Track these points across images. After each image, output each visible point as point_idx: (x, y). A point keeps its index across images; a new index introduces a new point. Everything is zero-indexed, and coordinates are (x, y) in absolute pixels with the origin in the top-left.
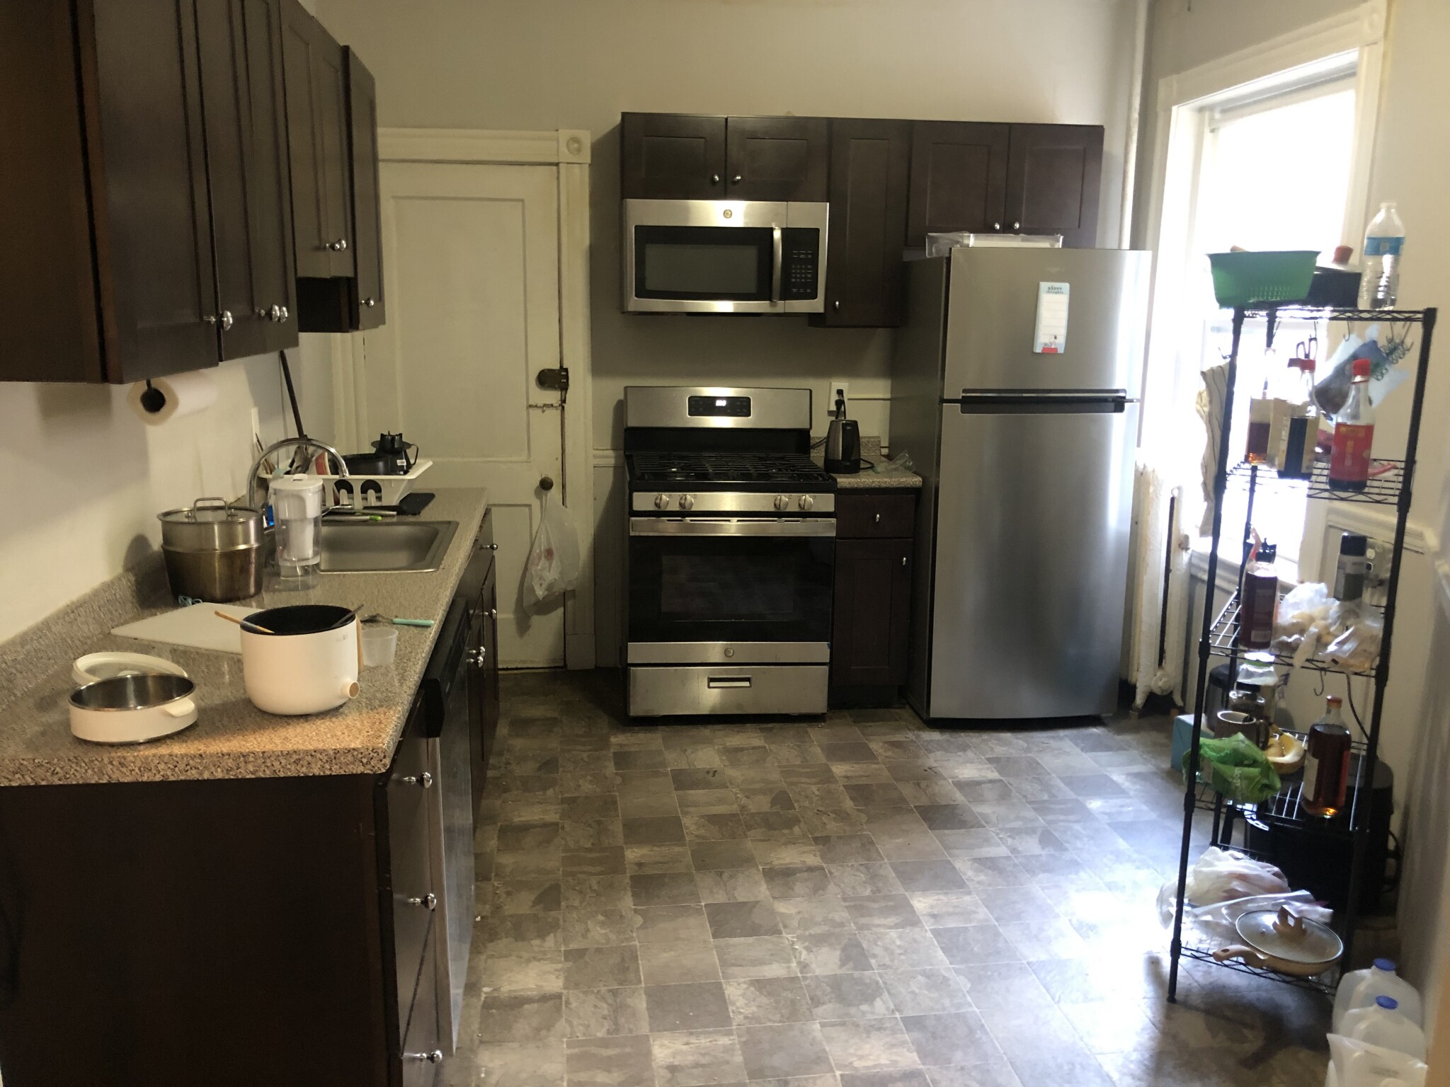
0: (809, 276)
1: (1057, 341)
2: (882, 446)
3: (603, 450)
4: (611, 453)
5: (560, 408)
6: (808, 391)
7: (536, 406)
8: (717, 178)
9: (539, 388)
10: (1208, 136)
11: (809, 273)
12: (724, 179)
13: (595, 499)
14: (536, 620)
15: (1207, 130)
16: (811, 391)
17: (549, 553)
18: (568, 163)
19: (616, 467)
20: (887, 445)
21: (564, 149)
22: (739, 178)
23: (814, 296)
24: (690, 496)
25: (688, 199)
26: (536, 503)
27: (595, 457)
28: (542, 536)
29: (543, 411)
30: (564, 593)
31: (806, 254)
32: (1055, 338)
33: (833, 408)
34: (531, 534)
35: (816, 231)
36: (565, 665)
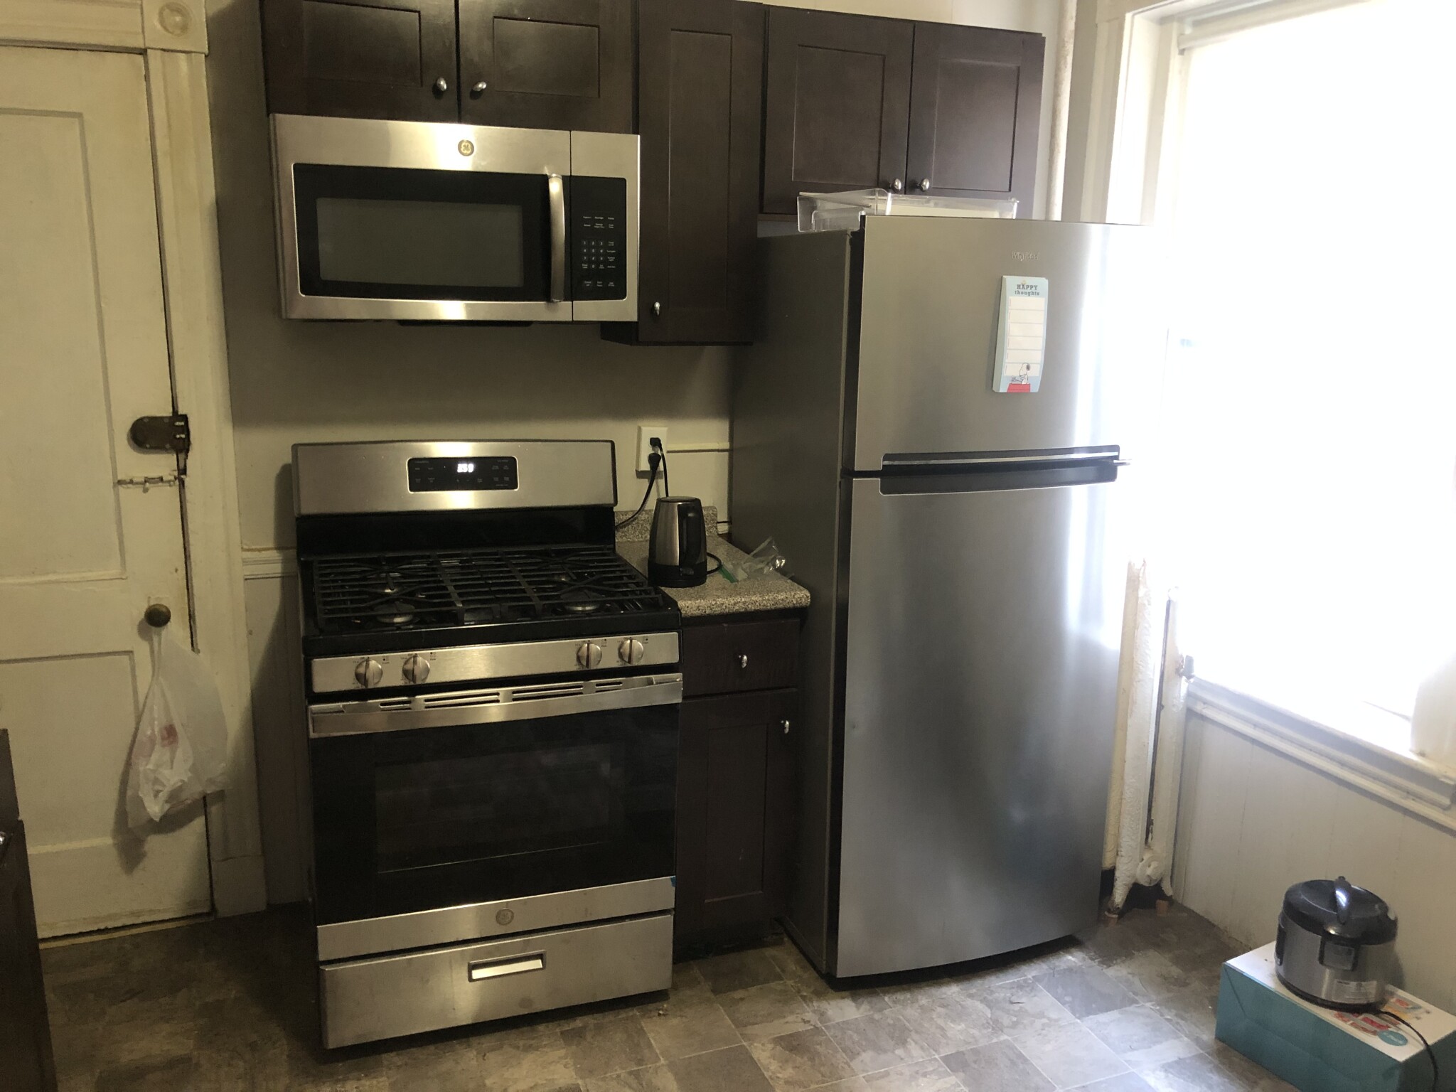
0: (611, 259)
1: (1030, 373)
2: (719, 521)
3: (259, 550)
4: (275, 555)
5: (177, 482)
6: (609, 444)
7: (131, 482)
8: (443, 84)
9: (134, 449)
10: (1175, 61)
11: (612, 255)
12: (457, 84)
13: (250, 633)
14: (154, 843)
15: (1174, 51)
16: (613, 444)
17: (170, 733)
18: (164, 50)
19: (285, 578)
20: (726, 520)
21: (153, 22)
22: (482, 86)
23: (620, 293)
24: (424, 657)
25: (392, 119)
26: (142, 649)
27: (245, 562)
28: (155, 707)
29: (146, 490)
30: (204, 798)
31: (605, 222)
32: (1028, 368)
33: (645, 466)
34: (136, 702)
35: (621, 183)
36: (213, 909)
